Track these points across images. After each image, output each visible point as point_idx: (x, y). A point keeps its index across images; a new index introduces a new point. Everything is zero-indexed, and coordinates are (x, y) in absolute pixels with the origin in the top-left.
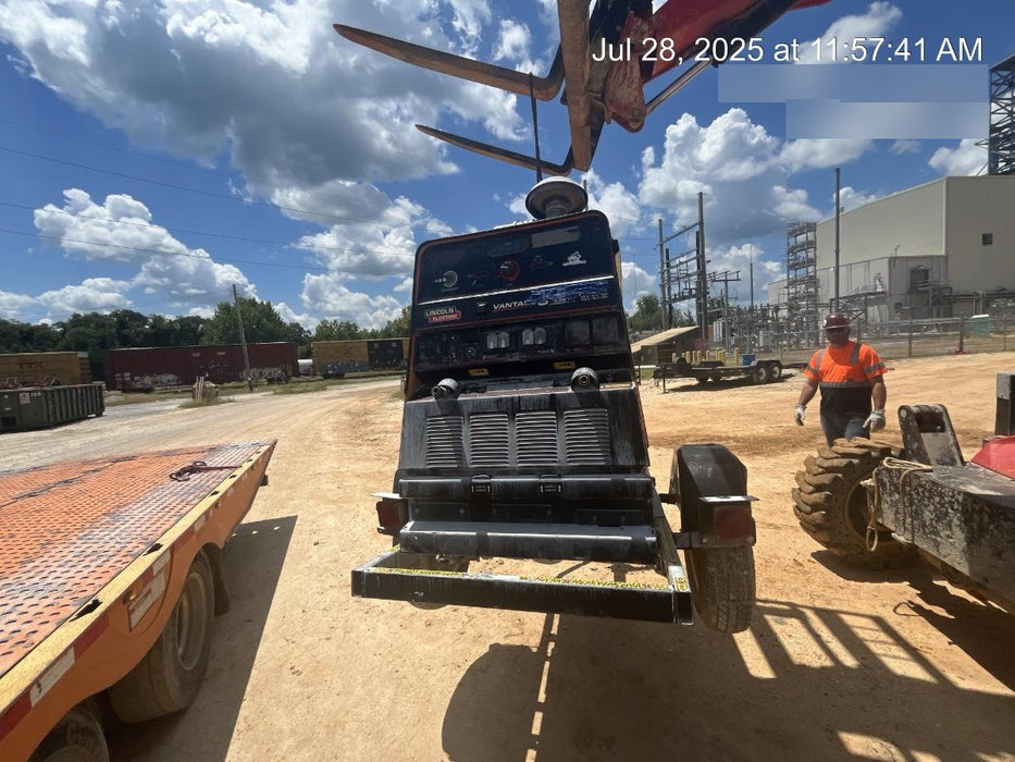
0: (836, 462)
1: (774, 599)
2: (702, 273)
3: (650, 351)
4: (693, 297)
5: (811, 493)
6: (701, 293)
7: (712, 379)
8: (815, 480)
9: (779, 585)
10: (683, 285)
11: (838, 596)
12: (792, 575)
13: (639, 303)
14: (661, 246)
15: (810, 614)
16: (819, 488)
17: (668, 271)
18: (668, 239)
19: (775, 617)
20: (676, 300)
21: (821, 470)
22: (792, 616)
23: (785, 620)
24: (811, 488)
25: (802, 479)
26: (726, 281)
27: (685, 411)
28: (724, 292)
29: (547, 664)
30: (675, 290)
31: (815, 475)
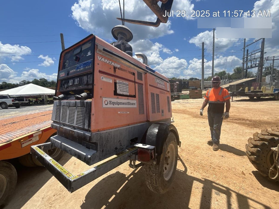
0: (266, 137)
1: (222, 184)
2: (262, 57)
3: (233, 87)
4: (257, 67)
5: (252, 148)
6: (261, 65)
7: (256, 97)
8: (255, 143)
9: (228, 180)
10: (253, 63)
11: (253, 191)
12: (238, 177)
13: (234, 70)
14: (244, 48)
15: (234, 195)
16: (255, 146)
17: (247, 58)
18: (247, 46)
19: (216, 191)
20: (249, 68)
21: (258, 139)
22: (224, 193)
23: (220, 194)
24: (252, 146)
25: (250, 141)
26: (273, 60)
27: (235, 109)
28: (272, 64)
29: (127, 181)
30: (249, 65)
31: (255, 141)
